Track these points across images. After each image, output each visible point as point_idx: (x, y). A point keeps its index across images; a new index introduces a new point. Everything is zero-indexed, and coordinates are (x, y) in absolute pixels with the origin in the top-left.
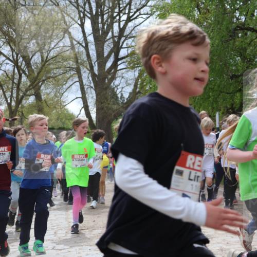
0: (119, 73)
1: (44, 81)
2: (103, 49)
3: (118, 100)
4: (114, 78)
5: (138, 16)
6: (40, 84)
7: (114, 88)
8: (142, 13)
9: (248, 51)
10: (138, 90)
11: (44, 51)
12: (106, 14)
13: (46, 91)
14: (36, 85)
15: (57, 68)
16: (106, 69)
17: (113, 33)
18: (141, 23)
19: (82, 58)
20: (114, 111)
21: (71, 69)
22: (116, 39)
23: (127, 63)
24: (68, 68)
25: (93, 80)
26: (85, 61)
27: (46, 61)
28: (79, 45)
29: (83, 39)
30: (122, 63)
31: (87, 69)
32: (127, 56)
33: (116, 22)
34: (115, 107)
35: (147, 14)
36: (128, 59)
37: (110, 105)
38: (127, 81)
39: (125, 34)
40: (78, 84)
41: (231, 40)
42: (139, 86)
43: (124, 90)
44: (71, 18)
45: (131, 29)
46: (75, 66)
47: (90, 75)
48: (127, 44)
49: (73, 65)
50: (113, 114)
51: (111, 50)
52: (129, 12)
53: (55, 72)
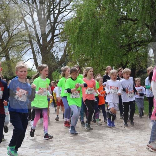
0: (55, 44)
1: (10, 48)
2: (45, 30)
3: (55, 60)
4: (52, 47)
5: (65, 11)
6: (8, 50)
7: (52, 53)
8: (67, 9)
9: (129, 32)
10: (66, 54)
11: (10, 31)
12: (46, 9)
13: (12, 54)
14: (6, 51)
15: (18, 41)
16: (47, 42)
17: (50, 20)
18: (67, 15)
19: (32, 35)
20: (53, 66)
21: (26, 41)
22: (52, 24)
23: (59, 38)
24: (24, 40)
25: (39, 48)
26: (34, 37)
27: (11, 37)
28: (30, 27)
29: (33, 23)
30: (56, 38)
31: (36, 41)
32: (59, 34)
33: (52, 14)
34: (53, 64)
35: (70, 10)
36: (60, 36)
37: (50, 63)
38: (60, 49)
39: (57, 21)
40: (31, 50)
41: (119, 25)
42: (67, 51)
43: (58, 54)
44: (25, 11)
45: (61, 18)
46: (29, 40)
47: (38, 45)
48: (59, 27)
49: (27, 39)
50: (52, 68)
51: (50, 30)
52: (59, 9)
53: (17, 43)
